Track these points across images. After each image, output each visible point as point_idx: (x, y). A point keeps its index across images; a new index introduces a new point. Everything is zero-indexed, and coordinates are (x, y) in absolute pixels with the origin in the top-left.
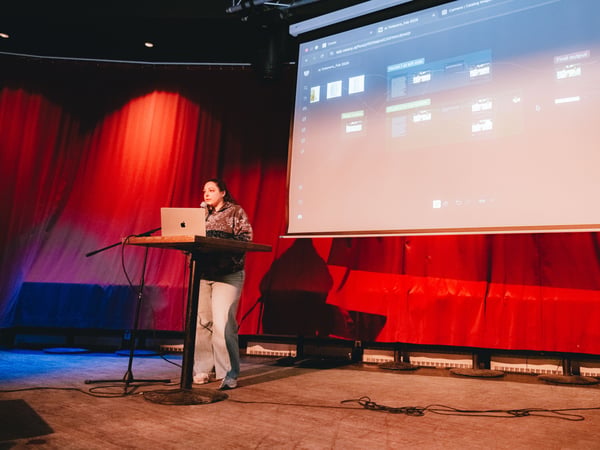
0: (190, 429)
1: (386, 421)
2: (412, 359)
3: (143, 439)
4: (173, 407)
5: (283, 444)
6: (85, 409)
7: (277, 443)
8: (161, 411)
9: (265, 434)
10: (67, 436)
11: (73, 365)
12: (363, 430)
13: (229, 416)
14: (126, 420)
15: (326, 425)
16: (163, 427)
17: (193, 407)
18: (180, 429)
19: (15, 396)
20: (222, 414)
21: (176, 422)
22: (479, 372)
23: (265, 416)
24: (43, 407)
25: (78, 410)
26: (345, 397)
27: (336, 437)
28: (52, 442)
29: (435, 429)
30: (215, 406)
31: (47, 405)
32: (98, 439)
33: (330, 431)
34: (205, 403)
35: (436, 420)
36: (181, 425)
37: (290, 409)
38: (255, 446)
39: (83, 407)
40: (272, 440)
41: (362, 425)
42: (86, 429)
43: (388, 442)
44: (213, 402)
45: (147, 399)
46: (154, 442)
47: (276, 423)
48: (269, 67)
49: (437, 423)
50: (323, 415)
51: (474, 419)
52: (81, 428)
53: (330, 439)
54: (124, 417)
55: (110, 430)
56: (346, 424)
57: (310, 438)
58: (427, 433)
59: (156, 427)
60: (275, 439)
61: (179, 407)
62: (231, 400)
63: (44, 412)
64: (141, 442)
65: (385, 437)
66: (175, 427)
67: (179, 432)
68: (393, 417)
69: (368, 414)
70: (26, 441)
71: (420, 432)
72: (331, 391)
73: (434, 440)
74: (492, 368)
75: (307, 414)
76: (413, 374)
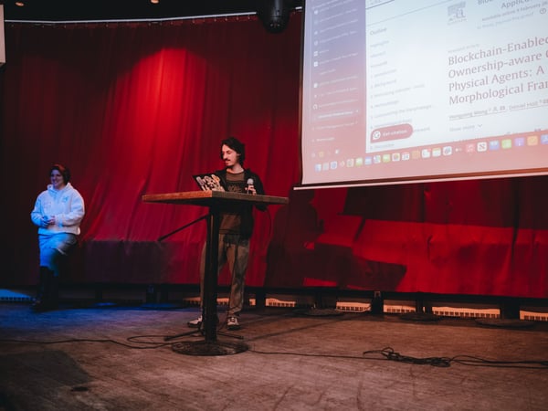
0: (218, 378)
1: (411, 371)
2: (434, 309)
3: (174, 387)
4: (200, 357)
5: (309, 393)
6: (119, 359)
7: (302, 393)
8: (189, 361)
9: (291, 383)
10: (106, 385)
11: (104, 318)
12: (388, 380)
13: (254, 366)
14: (158, 370)
15: (350, 376)
16: (192, 376)
17: (218, 357)
18: (209, 379)
19: (55, 347)
20: (247, 364)
21: (204, 372)
22: (507, 322)
23: (289, 366)
24: (81, 357)
25: (113, 360)
26: (367, 347)
27: (361, 387)
28: (93, 389)
29: (463, 380)
30: (240, 356)
31: (85, 355)
32: (133, 388)
33: (354, 382)
34: (230, 354)
35: (464, 371)
36: (209, 375)
37: (312, 360)
38: (281, 395)
39: (116, 357)
40: (297, 390)
41: (386, 376)
42: (122, 378)
43: (415, 393)
44: (237, 353)
45: (174, 351)
46: (185, 391)
47: (300, 373)
48: (276, 15)
49: (465, 374)
50: (346, 366)
51: (504, 370)
52: (117, 377)
53: (355, 389)
54: (155, 367)
55: (144, 379)
56: (371, 374)
57: (335, 388)
58: (454, 384)
59: (186, 376)
60: (301, 388)
61: (205, 358)
62: (254, 352)
63: (83, 362)
64: (173, 391)
65: (411, 387)
66: (203, 377)
67: (208, 381)
68: (417, 367)
69: (392, 365)
70: (70, 388)
71: (447, 383)
72: (352, 341)
73: (463, 391)
74: (522, 317)
75: (330, 365)
76: (437, 324)
